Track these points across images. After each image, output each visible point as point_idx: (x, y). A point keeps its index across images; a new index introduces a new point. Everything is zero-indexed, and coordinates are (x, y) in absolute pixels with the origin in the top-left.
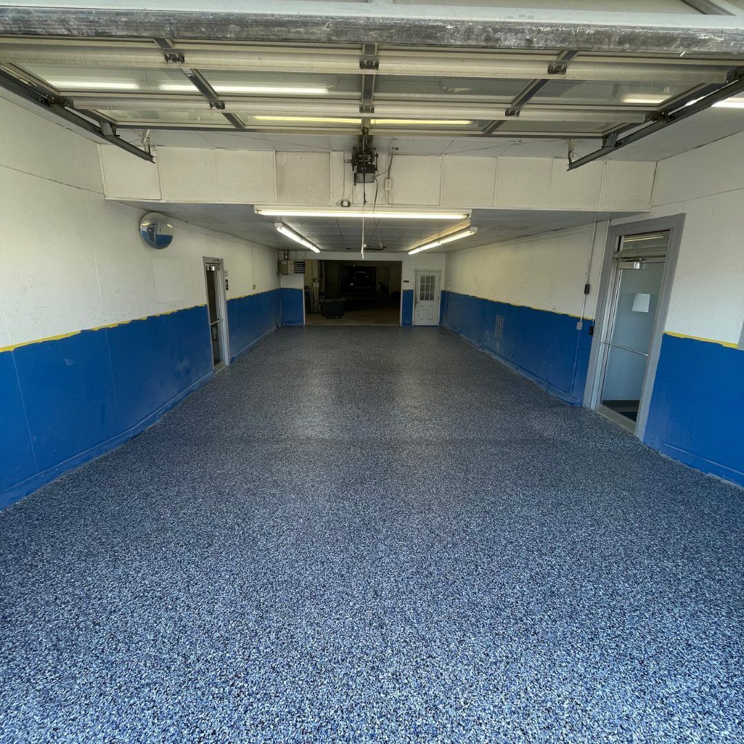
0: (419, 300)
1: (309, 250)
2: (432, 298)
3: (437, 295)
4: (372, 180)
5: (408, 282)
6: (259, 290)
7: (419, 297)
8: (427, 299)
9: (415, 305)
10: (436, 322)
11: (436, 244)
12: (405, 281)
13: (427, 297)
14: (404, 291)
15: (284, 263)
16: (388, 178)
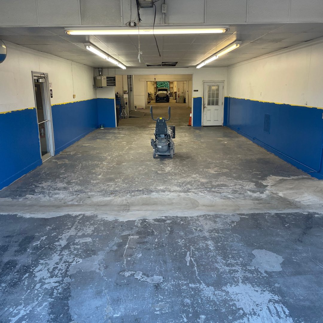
0: (206, 105)
1: (119, 68)
2: (217, 104)
3: (221, 101)
4: (151, 5)
5: (197, 91)
6: (78, 99)
7: (206, 102)
8: (213, 104)
9: (204, 109)
10: (220, 122)
11: (214, 58)
12: (195, 91)
13: (213, 102)
14: (194, 98)
15: (99, 78)
16: (164, 3)
